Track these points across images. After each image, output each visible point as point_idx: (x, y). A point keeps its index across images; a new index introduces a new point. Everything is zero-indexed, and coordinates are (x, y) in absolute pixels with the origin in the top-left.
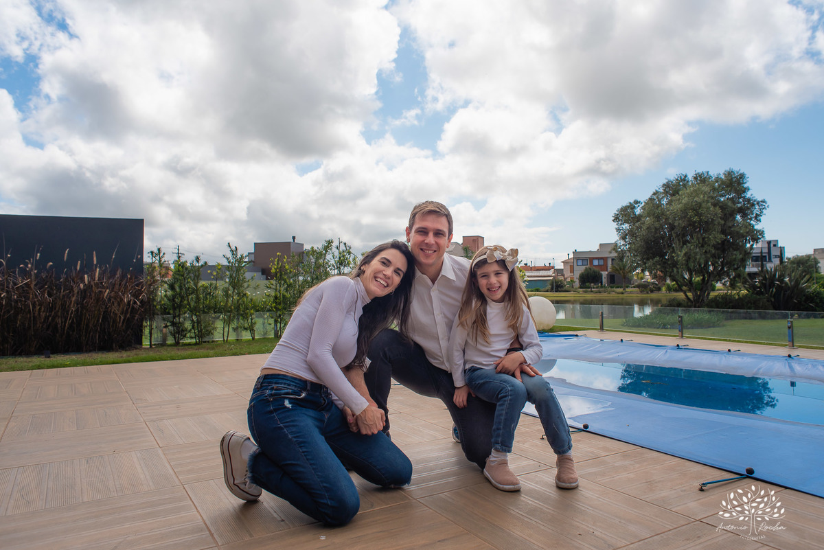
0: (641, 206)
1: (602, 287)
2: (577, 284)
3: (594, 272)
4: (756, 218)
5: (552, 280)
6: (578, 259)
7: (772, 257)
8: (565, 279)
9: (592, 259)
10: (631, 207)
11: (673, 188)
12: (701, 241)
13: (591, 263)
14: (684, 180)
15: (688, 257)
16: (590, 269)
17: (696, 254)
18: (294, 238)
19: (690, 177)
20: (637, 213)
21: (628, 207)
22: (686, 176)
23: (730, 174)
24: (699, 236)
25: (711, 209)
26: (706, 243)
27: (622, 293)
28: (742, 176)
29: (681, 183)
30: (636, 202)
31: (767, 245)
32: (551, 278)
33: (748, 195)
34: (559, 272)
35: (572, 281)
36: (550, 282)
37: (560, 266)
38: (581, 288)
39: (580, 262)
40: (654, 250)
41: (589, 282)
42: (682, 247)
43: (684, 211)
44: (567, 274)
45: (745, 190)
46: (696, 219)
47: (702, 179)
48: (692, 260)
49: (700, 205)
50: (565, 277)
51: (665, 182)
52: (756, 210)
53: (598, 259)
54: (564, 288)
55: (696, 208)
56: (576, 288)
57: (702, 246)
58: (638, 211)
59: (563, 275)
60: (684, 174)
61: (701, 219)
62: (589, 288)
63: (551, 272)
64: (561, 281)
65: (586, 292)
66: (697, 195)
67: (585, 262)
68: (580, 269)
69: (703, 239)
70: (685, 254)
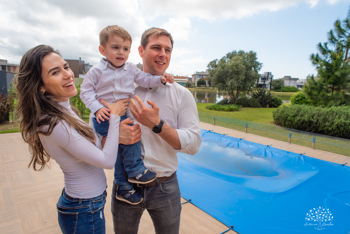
0: (218, 61)
1: (206, 86)
2: (196, 85)
3: (203, 81)
4: (259, 69)
5: (187, 83)
6: (197, 75)
7: (269, 78)
8: (192, 82)
9: (203, 75)
10: (215, 62)
11: (230, 56)
12: (237, 78)
13: (202, 77)
14: (235, 52)
15: (232, 84)
16: (202, 79)
17: (234, 83)
18: (80, 58)
19: (237, 52)
20: (216, 64)
21: (213, 61)
22: (236, 51)
23: (251, 52)
24: (237, 76)
25: (242, 66)
26: (239, 79)
27: (213, 90)
28: (255, 54)
29: (234, 54)
30: (217, 60)
31: (267, 74)
32: (186, 82)
33: (257, 60)
34: (190, 79)
35: (194, 84)
36: (186, 83)
37: (191, 77)
38: (197, 86)
39: (198, 76)
40: (220, 80)
41: (200, 84)
42: (230, 80)
43: (232, 66)
44: (193, 80)
45: (256, 59)
46: (236, 70)
47: (241, 53)
48: (233, 85)
49: (238, 64)
50: (192, 81)
51: (228, 53)
52: (259, 66)
53: (205, 75)
54: (191, 86)
55: (237, 66)
56: (196, 86)
57: (237, 80)
58: (217, 63)
59: (191, 81)
60: (235, 50)
61: (238, 70)
62: (200, 87)
63: (186, 80)
64: (190, 83)
65: (199, 88)
66: (237, 60)
67: (200, 76)
68: (198, 79)
69: (238, 77)
70: (231, 83)
